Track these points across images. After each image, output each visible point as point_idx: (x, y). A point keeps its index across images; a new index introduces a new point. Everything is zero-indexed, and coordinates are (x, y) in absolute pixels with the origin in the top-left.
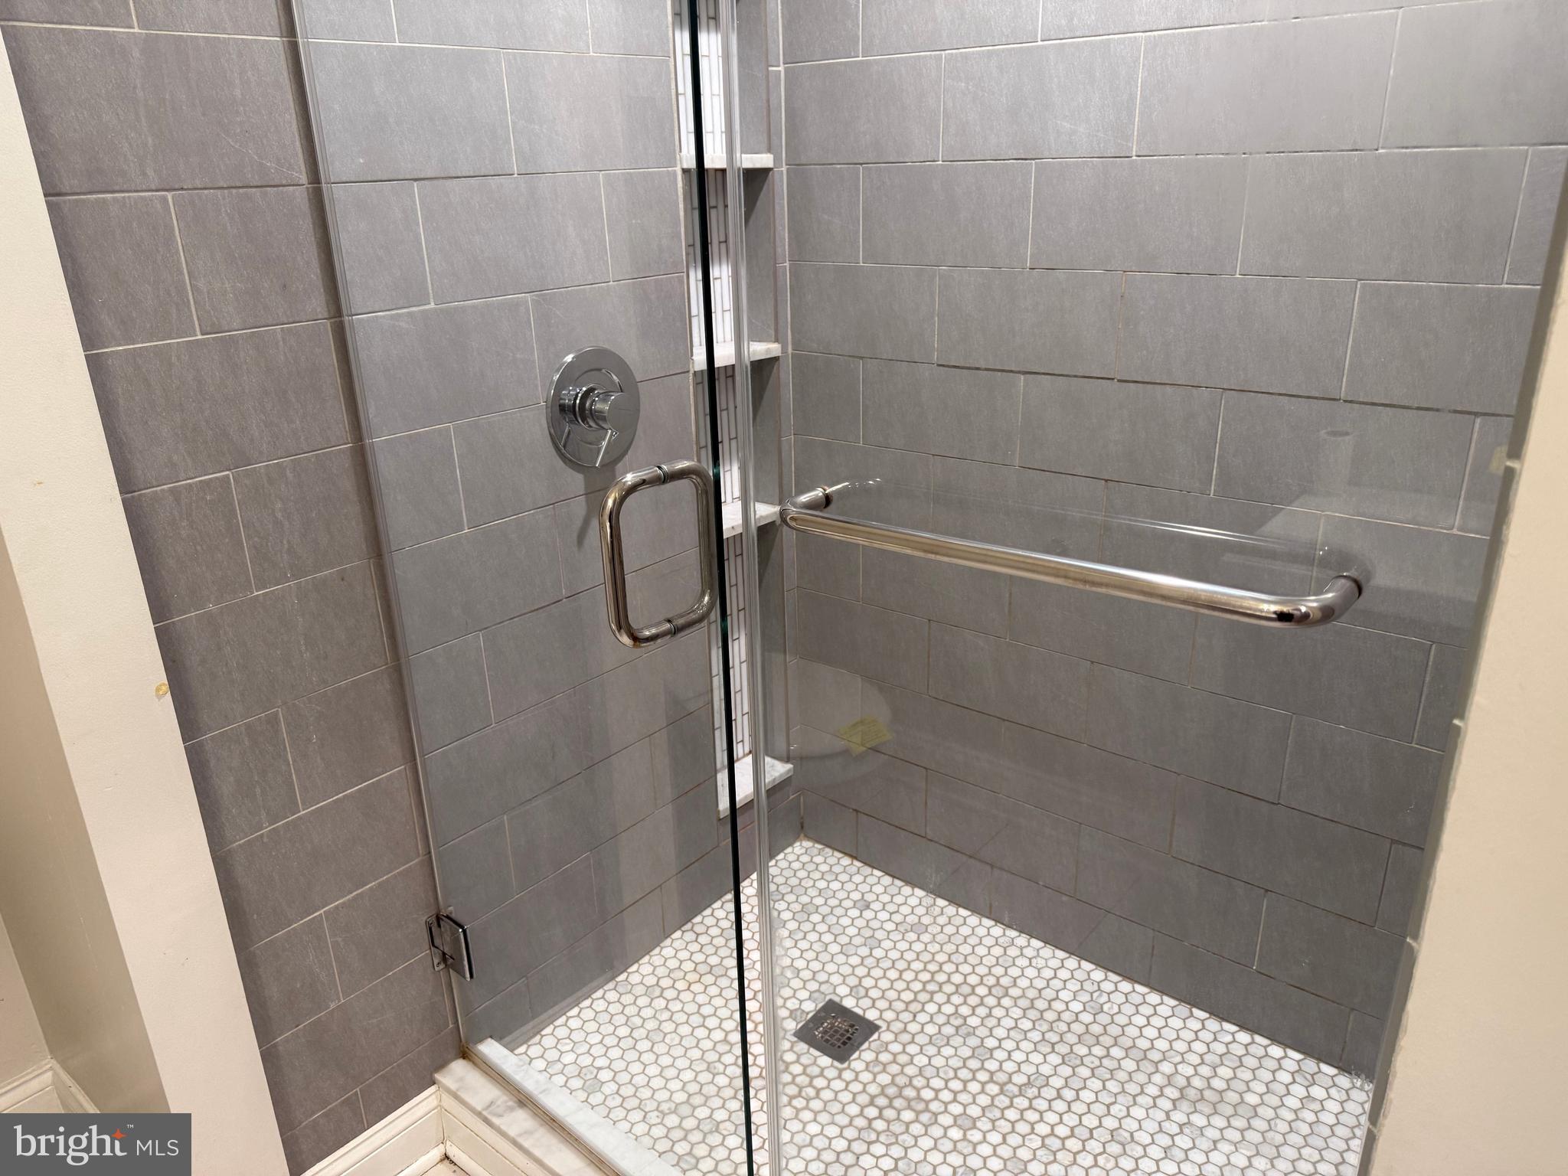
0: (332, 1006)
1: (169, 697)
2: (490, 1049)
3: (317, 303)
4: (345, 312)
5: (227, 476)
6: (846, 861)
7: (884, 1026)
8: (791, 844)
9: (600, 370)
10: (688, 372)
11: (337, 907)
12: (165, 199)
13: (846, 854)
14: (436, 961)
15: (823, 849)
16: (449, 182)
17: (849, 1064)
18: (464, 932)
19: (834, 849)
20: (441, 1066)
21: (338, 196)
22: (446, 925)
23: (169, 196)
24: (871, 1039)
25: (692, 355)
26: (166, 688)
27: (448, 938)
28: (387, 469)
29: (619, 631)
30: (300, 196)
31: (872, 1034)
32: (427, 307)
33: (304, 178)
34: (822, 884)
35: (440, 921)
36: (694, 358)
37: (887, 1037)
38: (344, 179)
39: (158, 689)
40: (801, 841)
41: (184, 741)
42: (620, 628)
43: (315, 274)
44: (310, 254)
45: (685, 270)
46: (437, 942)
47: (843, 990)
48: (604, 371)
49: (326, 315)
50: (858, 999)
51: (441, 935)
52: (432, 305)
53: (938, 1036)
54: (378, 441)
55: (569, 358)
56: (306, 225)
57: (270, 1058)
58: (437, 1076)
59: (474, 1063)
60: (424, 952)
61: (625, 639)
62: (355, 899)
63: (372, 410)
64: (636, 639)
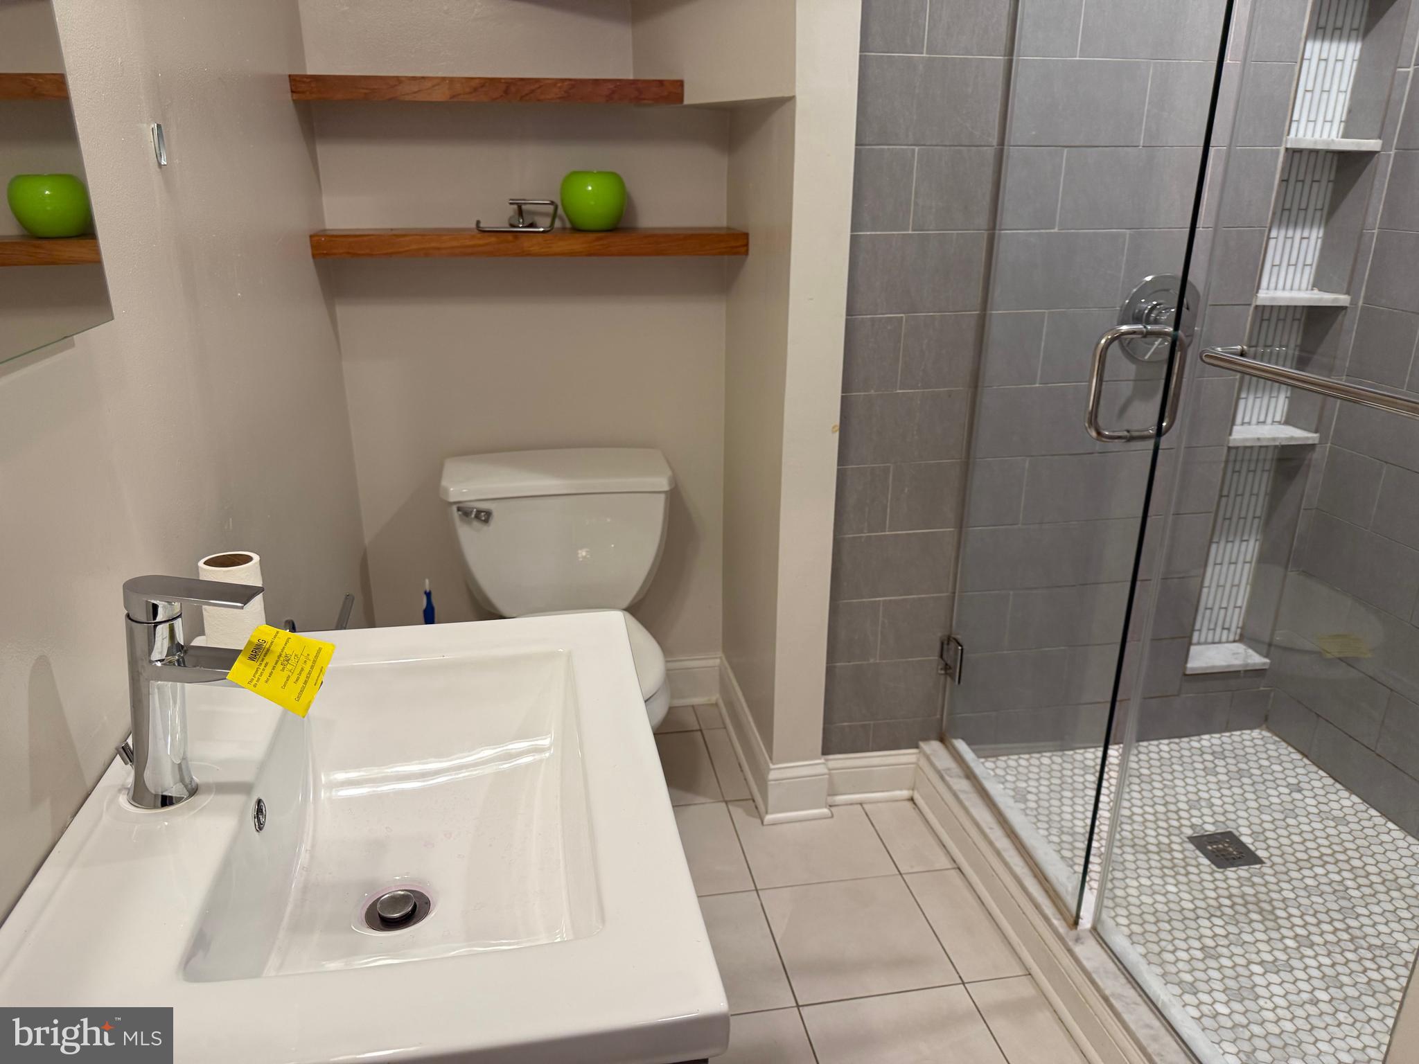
0: (872, 661)
1: (837, 434)
2: (961, 745)
3: (982, 220)
4: (997, 227)
5: (902, 317)
6: (1297, 756)
7: (1269, 863)
8: (1251, 728)
9: (1167, 290)
10: (1250, 305)
11: (890, 600)
12: (914, 150)
13: (1299, 751)
14: (940, 667)
15: (1279, 742)
16: (1089, 150)
17: (1224, 871)
18: (962, 650)
19: (1289, 744)
20: (926, 739)
21: (1012, 153)
22: (953, 644)
23: (917, 149)
24: (1252, 866)
25: (1257, 292)
26: (838, 428)
27: (952, 653)
28: (996, 331)
29: (1090, 427)
30: (990, 153)
31: (1256, 863)
32: (1052, 231)
33: (995, 142)
34: (1266, 763)
35: (948, 641)
36: (1259, 295)
37: (1266, 870)
38: (1019, 144)
39: (834, 428)
40: (1262, 730)
41: (838, 465)
42: (1090, 423)
43: (986, 201)
44: (987, 188)
45: (1268, 225)
46: (945, 656)
47: (1244, 830)
48: (1171, 291)
49: (986, 227)
50: (1255, 841)
51: (948, 650)
52: (1056, 230)
53: (1316, 888)
54: (995, 313)
55: (1149, 278)
56: (988, 172)
57: (830, 672)
58: (922, 744)
59: (947, 747)
60: (935, 657)
61: (1094, 434)
62: (903, 600)
63: (997, 293)
64: (1099, 433)
